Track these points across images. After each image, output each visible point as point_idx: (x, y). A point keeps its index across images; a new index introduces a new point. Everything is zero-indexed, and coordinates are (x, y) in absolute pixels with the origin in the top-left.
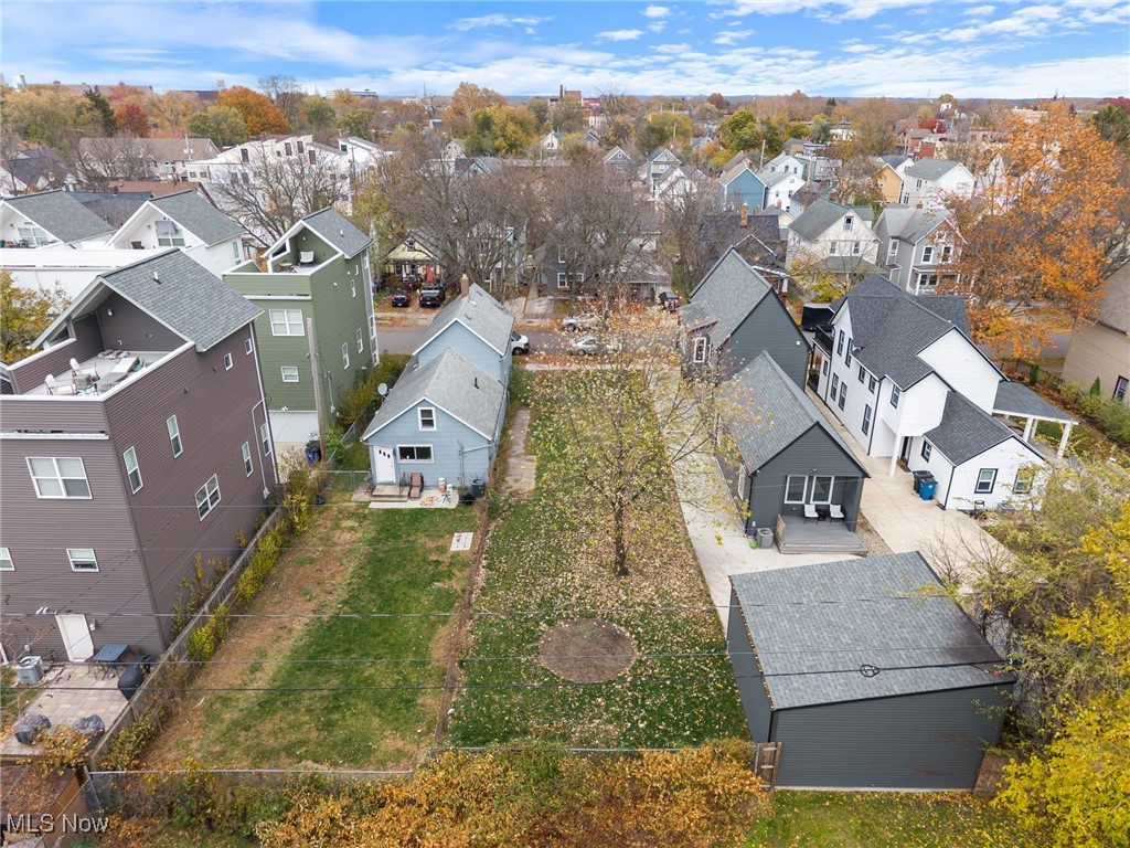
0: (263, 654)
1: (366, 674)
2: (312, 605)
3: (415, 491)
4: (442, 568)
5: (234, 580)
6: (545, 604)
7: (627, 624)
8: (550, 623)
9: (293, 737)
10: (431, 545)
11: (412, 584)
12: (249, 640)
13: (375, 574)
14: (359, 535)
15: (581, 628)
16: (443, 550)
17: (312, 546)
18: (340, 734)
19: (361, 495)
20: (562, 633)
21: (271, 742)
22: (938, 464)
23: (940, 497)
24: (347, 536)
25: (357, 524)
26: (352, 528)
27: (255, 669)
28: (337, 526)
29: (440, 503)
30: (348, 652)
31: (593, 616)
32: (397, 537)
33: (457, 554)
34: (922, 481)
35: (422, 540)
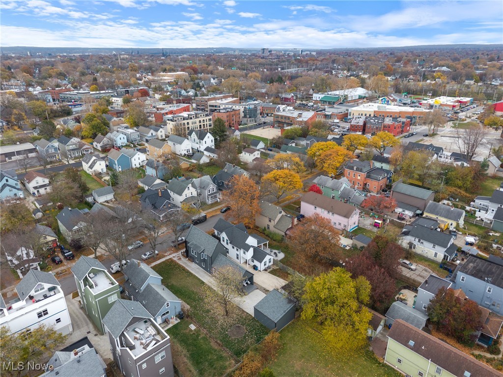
0: (188, 368)
1: (210, 358)
2: (183, 356)
4: (196, 334)
6: (222, 328)
7: (238, 323)
8: (227, 331)
10: (187, 331)
11: (195, 340)
13: (185, 343)
15: (232, 329)
16: (191, 330)
18: (218, 368)
20: (230, 331)
22: (256, 263)
23: (259, 268)
27: (190, 371)
29: (176, 322)
30: (201, 358)
31: (231, 326)
32: (179, 334)
33: (195, 330)
34: (255, 268)
35: (184, 331)
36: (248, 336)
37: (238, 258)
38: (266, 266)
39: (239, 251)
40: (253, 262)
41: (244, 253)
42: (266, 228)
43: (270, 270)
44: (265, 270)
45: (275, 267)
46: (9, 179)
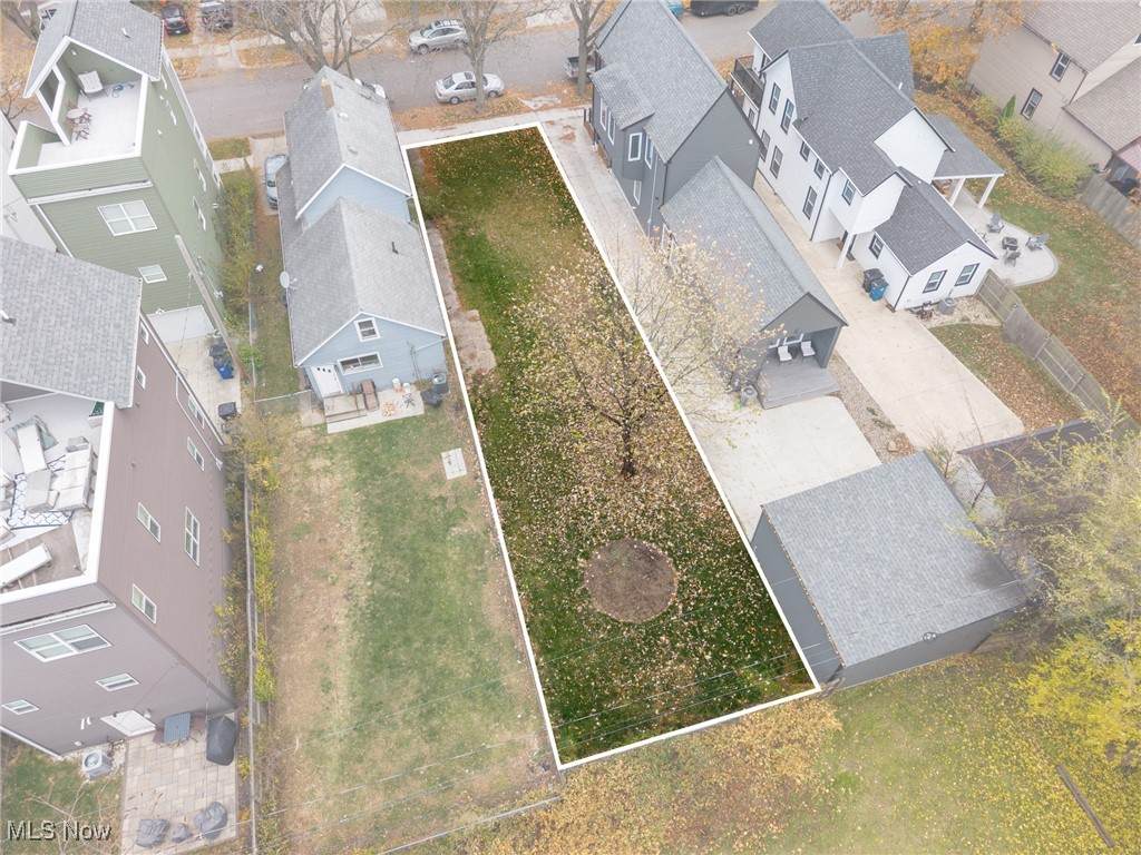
0: (326, 669)
1: (440, 664)
2: (339, 590)
3: (371, 401)
4: (451, 506)
6: (572, 532)
8: (586, 556)
10: (424, 475)
11: (430, 535)
13: (384, 530)
14: (339, 477)
15: (616, 554)
16: (439, 478)
18: (450, 740)
19: (309, 416)
20: (600, 564)
21: (391, 768)
22: (889, 264)
23: (891, 295)
24: (326, 482)
25: (328, 463)
26: (326, 470)
27: (325, 685)
29: (405, 412)
31: (621, 536)
32: (382, 472)
33: (457, 483)
34: (873, 284)
35: (412, 470)
36: (670, 635)
37: (808, 210)
38: (933, 297)
39: (826, 176)
40: (876, 252)
41: (848, 195)
42: (1019, 105)
43: (947, 319)
44: (922, 313)
45: (980, 316)
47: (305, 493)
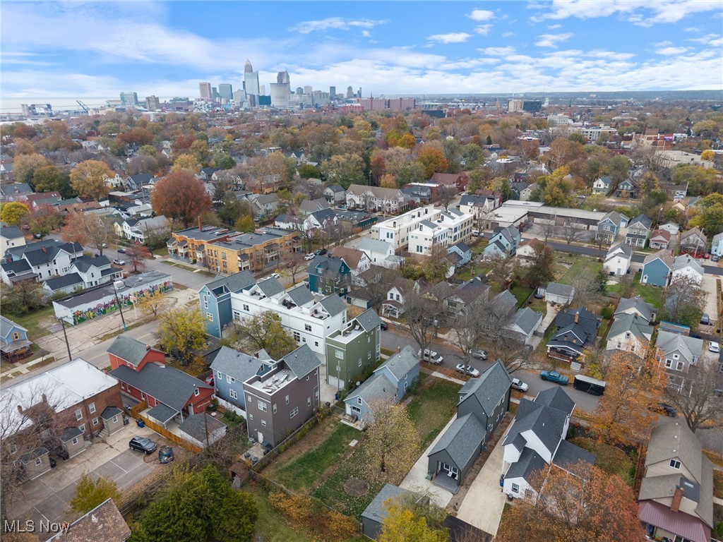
0: (293, 457)
1: (309, 471)
2: (309, 448)
3: (354, 421)
4: (343, 449)
5: (294, 435)
6: (358, 470)
7: (371, 485)
8: (354, 476)
9: (287, 478)
11: (334, 451)
12: (292, 451)
13: (328, 444)
14: (332, 430)
15: (360, 481)
16: (348, 443)
17: (319, 430)
18: (296, 482)
19: (341, 416)
20: (355, 480)
21: (283, 478)
24: (329, 429)
25: (334, 426)
26: (332, 427)
27: (290, 459)
28: (329, 425)
29: (358, 428)
30: (309, 463)
31: (365, 479)
32: (340, 435)
33: (350, 446)
35: (345, 438)
36: (350, 500)
43: (510, 503)
46: (503, 237)
47: (324, 428)
